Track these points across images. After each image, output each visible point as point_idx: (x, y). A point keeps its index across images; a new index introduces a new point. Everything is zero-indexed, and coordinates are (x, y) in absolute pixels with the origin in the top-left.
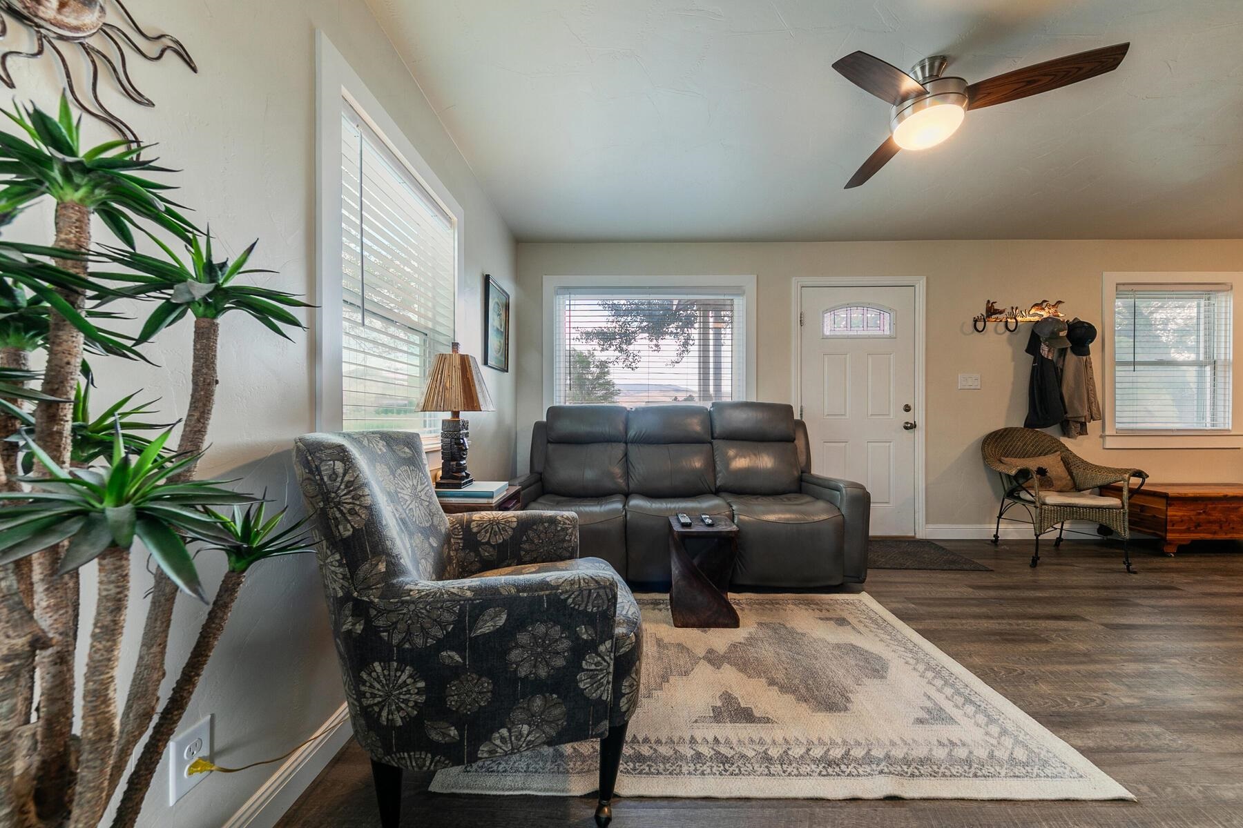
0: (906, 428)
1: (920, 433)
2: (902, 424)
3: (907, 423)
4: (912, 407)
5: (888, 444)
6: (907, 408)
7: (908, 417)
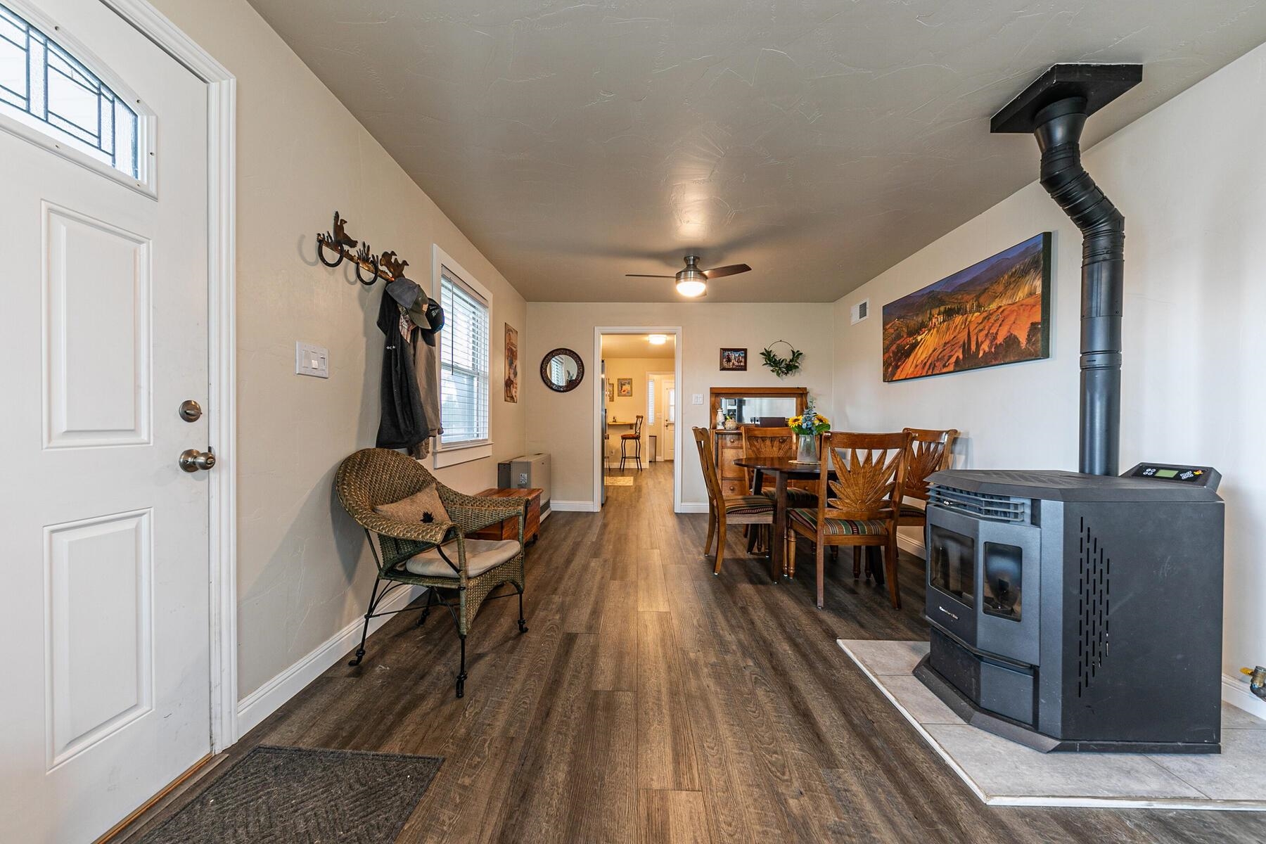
0: (188, 467)
1: (222, 481)
2: (178, 457)
3: (189, 453)
4: (204, 410)
5: (130, 525)
6: (190, 413)
7: (191, 437)
